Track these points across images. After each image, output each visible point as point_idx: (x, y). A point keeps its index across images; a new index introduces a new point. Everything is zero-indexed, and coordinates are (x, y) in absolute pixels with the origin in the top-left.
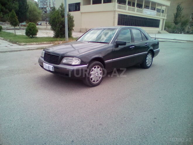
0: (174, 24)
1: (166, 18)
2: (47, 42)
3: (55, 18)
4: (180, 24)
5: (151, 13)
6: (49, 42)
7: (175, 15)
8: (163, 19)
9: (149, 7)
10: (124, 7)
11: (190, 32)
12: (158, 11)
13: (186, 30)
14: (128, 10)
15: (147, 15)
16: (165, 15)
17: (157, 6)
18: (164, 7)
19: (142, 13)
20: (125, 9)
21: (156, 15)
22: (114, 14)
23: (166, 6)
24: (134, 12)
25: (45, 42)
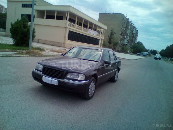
0: (109, 44)
1: (103, 38)
2: (10, 50)
3: (17, 27)
4: (112, 44)
5: (93, 33)
6: (12, 50)
7: (109, 37)
8: (102, 39)
9: (92, 28)
10: (74, 25)
11: (119, 51)
12: (99, 32)
13: (117, 49)
14: (77, 28)
15: (90, 34)
16: (103, 36)
17: (98, 28)
18: (103, 30)
19: (87, 32)
20: (74, 27)
21: (97, 35)
22: (66, 30)
23: (104, 29)
24: (81, 31)
25: (7, 50)
